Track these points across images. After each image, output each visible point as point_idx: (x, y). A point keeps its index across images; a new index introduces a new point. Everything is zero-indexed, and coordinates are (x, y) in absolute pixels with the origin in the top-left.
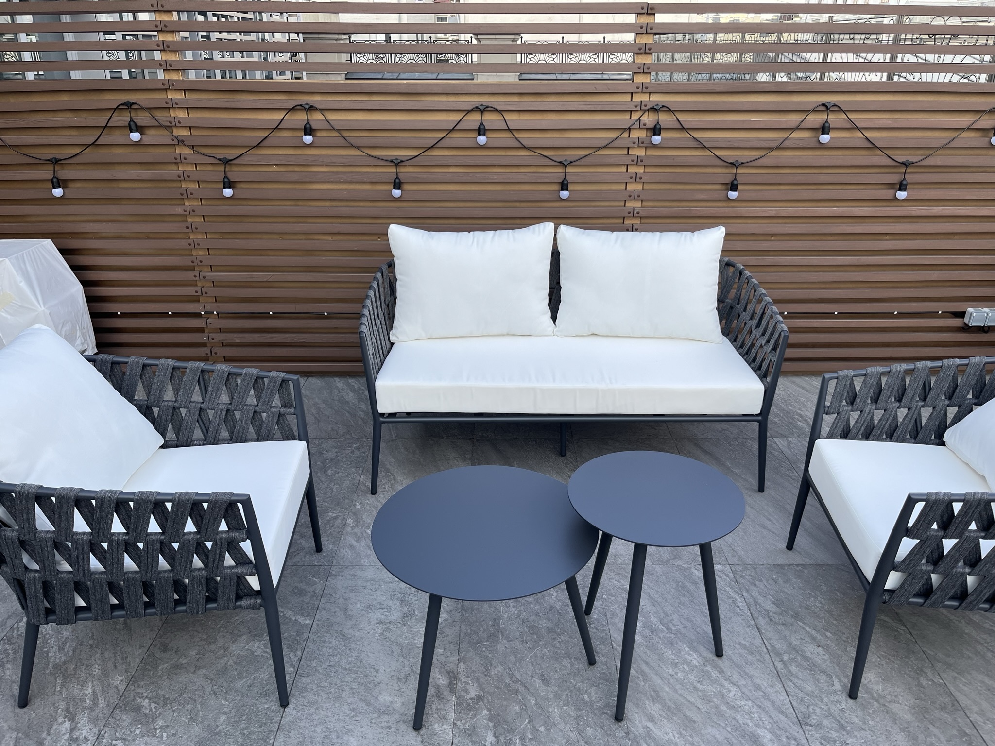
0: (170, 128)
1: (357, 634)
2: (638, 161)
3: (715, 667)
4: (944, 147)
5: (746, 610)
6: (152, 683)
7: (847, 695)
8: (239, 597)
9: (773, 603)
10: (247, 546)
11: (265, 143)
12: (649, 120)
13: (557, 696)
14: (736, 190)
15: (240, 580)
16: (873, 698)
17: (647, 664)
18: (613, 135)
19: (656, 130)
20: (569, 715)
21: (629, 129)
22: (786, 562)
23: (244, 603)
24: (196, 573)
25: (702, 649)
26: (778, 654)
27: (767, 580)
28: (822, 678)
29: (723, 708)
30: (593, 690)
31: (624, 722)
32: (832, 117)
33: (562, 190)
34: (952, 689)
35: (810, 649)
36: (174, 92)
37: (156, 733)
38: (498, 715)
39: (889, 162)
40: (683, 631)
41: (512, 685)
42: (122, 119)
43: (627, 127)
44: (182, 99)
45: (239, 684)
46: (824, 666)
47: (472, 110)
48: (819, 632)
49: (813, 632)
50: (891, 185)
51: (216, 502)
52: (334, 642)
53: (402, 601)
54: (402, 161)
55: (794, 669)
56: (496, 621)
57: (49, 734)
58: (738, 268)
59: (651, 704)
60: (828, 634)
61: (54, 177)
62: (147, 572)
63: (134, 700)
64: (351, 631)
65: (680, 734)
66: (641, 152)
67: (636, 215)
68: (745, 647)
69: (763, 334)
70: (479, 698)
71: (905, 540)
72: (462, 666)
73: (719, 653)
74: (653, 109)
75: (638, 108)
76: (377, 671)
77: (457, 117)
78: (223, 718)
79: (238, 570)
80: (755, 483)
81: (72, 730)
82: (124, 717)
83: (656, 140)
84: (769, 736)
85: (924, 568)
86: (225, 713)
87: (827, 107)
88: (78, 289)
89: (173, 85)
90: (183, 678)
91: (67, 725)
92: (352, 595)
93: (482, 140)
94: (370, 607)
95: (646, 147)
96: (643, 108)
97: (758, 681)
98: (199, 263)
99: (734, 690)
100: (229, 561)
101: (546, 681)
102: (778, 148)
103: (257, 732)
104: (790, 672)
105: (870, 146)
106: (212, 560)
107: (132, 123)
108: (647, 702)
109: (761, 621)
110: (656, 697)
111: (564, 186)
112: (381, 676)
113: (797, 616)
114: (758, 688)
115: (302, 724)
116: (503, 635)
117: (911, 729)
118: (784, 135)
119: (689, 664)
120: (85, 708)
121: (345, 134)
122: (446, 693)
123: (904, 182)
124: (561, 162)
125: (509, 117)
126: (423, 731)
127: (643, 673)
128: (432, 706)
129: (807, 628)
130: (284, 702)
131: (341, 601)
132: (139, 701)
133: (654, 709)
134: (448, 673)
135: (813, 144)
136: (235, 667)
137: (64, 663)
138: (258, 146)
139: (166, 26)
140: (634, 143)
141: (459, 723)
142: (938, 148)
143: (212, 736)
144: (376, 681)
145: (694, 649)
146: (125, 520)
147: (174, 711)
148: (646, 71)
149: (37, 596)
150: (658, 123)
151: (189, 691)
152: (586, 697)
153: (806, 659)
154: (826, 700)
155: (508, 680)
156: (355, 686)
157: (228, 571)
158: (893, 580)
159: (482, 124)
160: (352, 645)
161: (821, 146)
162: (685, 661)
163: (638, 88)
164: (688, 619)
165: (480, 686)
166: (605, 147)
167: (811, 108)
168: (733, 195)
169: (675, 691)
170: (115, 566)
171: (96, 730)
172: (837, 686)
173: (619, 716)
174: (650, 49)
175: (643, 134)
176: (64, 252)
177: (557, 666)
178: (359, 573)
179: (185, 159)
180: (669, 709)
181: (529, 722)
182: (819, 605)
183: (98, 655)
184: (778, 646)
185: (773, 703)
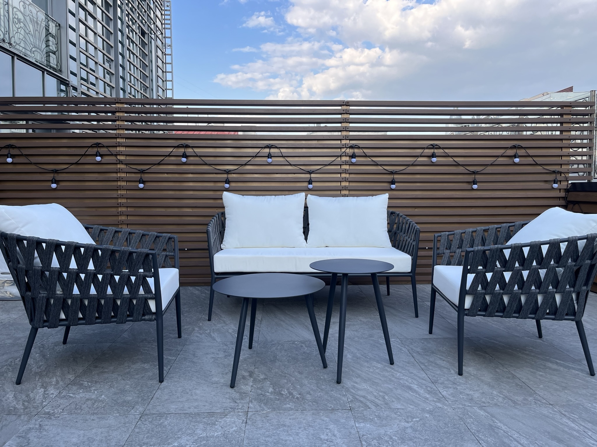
0: (116, 155)
1: (200, 361)
2: (346, 171)
3: (390, 368)
4: (491, 164)
5: (407, 351)
6: (89, 377)
7: (458, 374)
8: (144, 315)
9: (421, 349)
11: (162, 163)
12: (350, 151)
13: (306, 377)
14: (394, 184)
15: (146, 303)
16: (471, 375)
17: (354, 368)
18: (333, 159)
19: (353, 156)
20: (313, 382)
21: (341, 156)
22: (428, 337)
25: (383, 363)
26: (422, 363)
27: (418, 343)
28: (445, 370)
29: (393, 379)
30: (325, 375)
31: (341, 384)
32: (436, 151)
33: (309, 184)
34: (513, 372)
35: (439, 362)
36: (120, 139)
37: (91, 391)
38: (275, 383)
39: (467, 172)
40: (374, 358)
41: (283, 375)
42: (93, 151)
43: (339, 155)
44: (124, 142)
45: (137, 377)
46: (446, 366)
47: (265, 147)
49: (441, 357)
50: (469, 182)
52: (188, 364)
53: (224, 352)
54: (229, 171)
55: (430, 368)
56: (275, 357)
57: (32, 392)
58: (397, 213)
59: (356, 379)
60: (449, 357)
61: (53, 178)
63: (79, 382)
64: (197, 361)
65: (371, 387)
66: (347, 167)
68: (406, 362)
69: (409, 236)
70: (265, 379)
71: (469, 275)
72: (256, 370)
73: (392, 363)
74: (351, 147)
75: (344, 147)
76: (211, 372)
77: (257, 150)
78: (128, 386)
79: (145, 296)
80: (414, 315)
81: (45, 391)
83: (354, 161)
84: (416, 386)
85: (481, 292)
87: (433, 146)
89: (120, 135)
91: (42, 390)
92: (198, 350)
93: (269, 161)
94: (207, 354)
95: (349, 165)
96: (347, 146)
97: (412, 371)
98: (122, 223)
99: (398, 374)
101: (300, 373)
102: (413, 165)
103: (146, 390)
105: (457, 164)
106: (134, 289)
107: (98, 153)
108: (353, 378)
109: (414, 354)
111: (310, 182)
112: (213, 373)
113: (433, 353)
114: (412, 373)
115: (171, 387)
116: (278, 361)
117: (491, 384)
118: (414, 159)
120: (51, 385)
121: (203, 158)
122: (248, 378)
123: (475, 181)
124: (308, 172)
125: (283, 150)
126: (235, 388)
128: (240, 381)
129: (438, 356)
130: (161, 381)
131: (191, 352)
133: (358, 380)
134: (249, 372)
135: (429, 163)
136: (134, 372)
137: (40, 372)
138: (158, 164)
139: (120, 109)
140: (343, 162)
141: (254, 386)
142: (489, 165)
144: (211, 374)
145: (379, 363)
147: (101, 385)
148: (347, 130)
150: (354, 153)
151: (109, 379)
152: (322, 377)
153: (437, 364)
154: (446, 376)
155: (281, 373)
156: (199, 376)
157: (141, 296)
159: (270, 153)
160: (198, 364)
161: (433, 164)
162: (375, 366)
163: (344, 137)
165: (266, 375)
166: (329, 165)
167: (426, 146)
168: (393, 187)
169: (368, 375)
172: (452, 372)
173: (339, 382)
174: (348, 120)
177: (307, 369)
179: (122, 170)
180: (365, 380)
181: (291, 385)
182: (445, 349)
183: (59, 369)
184: (423, 361)
185: (419, 377)
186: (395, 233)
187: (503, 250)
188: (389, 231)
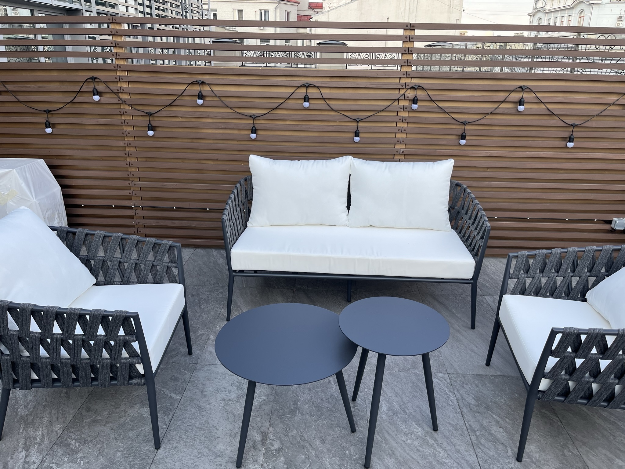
0: (117, 93)
1: (208, 406)
2: (403, 120)
3: (432, 437)
4: (598, 115)
5: (456, 402)
6: (79, 431)
7: (515, 459)
8: (131, 378)
9: (474, 399)
10: (136, 345)
11: (174, 104)
12: (411, 94)
13: (329, 451)
14: (464, 139)
15: (132, 367)
16: (532, 462)
17: (389, 433)
18: (388, 103)
19: (415, 101)
20: (336, 463)
21: (398, 100)
22: (484, 373)
23: (134, 381)
24: (105, 361)
25: (425, 426)
26: (474, 431)
27: (471, 384)
28: (501, 447)
29: (435, 463)
30: (352, 448)
32: (526, 95)
33: (356, 136)
34: (585, 458)
35: (495, 429)
36: (121, 72)
37: (77, 461)
38: (291, 461)
39: (562, 124)
40: (414, 414)
41: (302, 442)
42: (89, 87)
43: (397, 98)
44: (126, 76)
45: (131, 434)
46: (502, 440)
47: (301, 86)
48: (501, 418)
49: (498, 418)
50: (564, 139)
51: (117, 316)
52: (193, 410)
53: (238, 387)
54: (257, 117)
55: (483, 441)
56: (296, 402)
57: (11, 458)
58: (463, 187)
59: (389, 459)
60: (507, 420)
61: (47, 121)
62: (74, 359)
63: (66, 440)
64: (204, 405)
66: (405, 114)
67: (401, 153)
68: (452, 426)
69: (476, 229)
70: (280, 450)
71: (550, 358)
72: (271, 429)
73: (435, 429)
74: (413, 88)
75: (404, 87)
76: (218, 430)
77: (291, 90)
78: (119, 454)
79: (130, 360)
80: (469, 323)
81: (26, 456)
82: (59, 450)
83: (415, 107)
85: (563, 377)
86: (120, 451)
87: (522, 88)
88: (57, 189)
89: (120, 67)
90: (98, 428)
91: (24, 453)
92: (207, 382)
93: (306, 104)
94: (218, 390)
95: (408, 111)
96: (407, 87)
97: (459, 448)
98: (132, 176)
99: (442, 452)
100: (125, 354)
101: (323, 441)
102: (492, 114)
103: (138, 464)
104: (480, 442)
105: (550, 113)
106: (114, 353)
107: (95, 90)
108: (386, 457)
109: (465, 410)
110: (392, 454)
111: (357, 134)
112: (220, 433)
113: (488, 408)
114: (458, 452)
115: (167, 460)
116: (299, 411)
118: (495, 106)
119: (415, 435)
120: (35, 444)
121: (223, 99)
122: (259, 446)
123: (572, 137)
124: (355, 120)
125: (323, 91)
127: (385, 439)
128: (249, 453)
129: (494, 416)
130: (158, 446)
131: (200, 386)
132: (69, 440)
133: (390, 462)
134: (262, 433)
135: (514, 111)
136: (130, 423)
137: (27, 415)
138: (170, 105)
139: (117, 32)
140: (401, 109)
141: (265, 465)
142: (594, 116)
143: (111, 465)
144: (216, 436)
145: (420, 426)
146: (61, 325)
147: (90, 448)
148: (409, 64)
149: (8, 371)
150: (416, 96)
151: (100, 437)
152: (347, 452)
153: (491, 435)
154: (501, 461)
155: (299, 440)
156: (203, 438)
157: (124, 361)
158: (544, 384)
159: (306, 95)
160: (204, 413)
161: (519, 113)
162: (413, 433)
163: (404, 75)
164: (417, 407)
165: (281, 442)
166: (383, 111)
167: (512, 89)
168: (463, 142)
169: (405, 451)
170: (55, 354)
171: (41, 457)
172: (510, 453)
174: (411, 51)
175: (406, 103)
176: (51, 167)
177: (331, 432)
178: (213, 368)
179: (126, 112)
180: (400, 462)
181: (310, 466)
182: (503, 401)
183: (48, 412)
184: (474, 426)
185: (467, 462)
186: (459, 212)
187: (606, 336)
188: (451, 209)
